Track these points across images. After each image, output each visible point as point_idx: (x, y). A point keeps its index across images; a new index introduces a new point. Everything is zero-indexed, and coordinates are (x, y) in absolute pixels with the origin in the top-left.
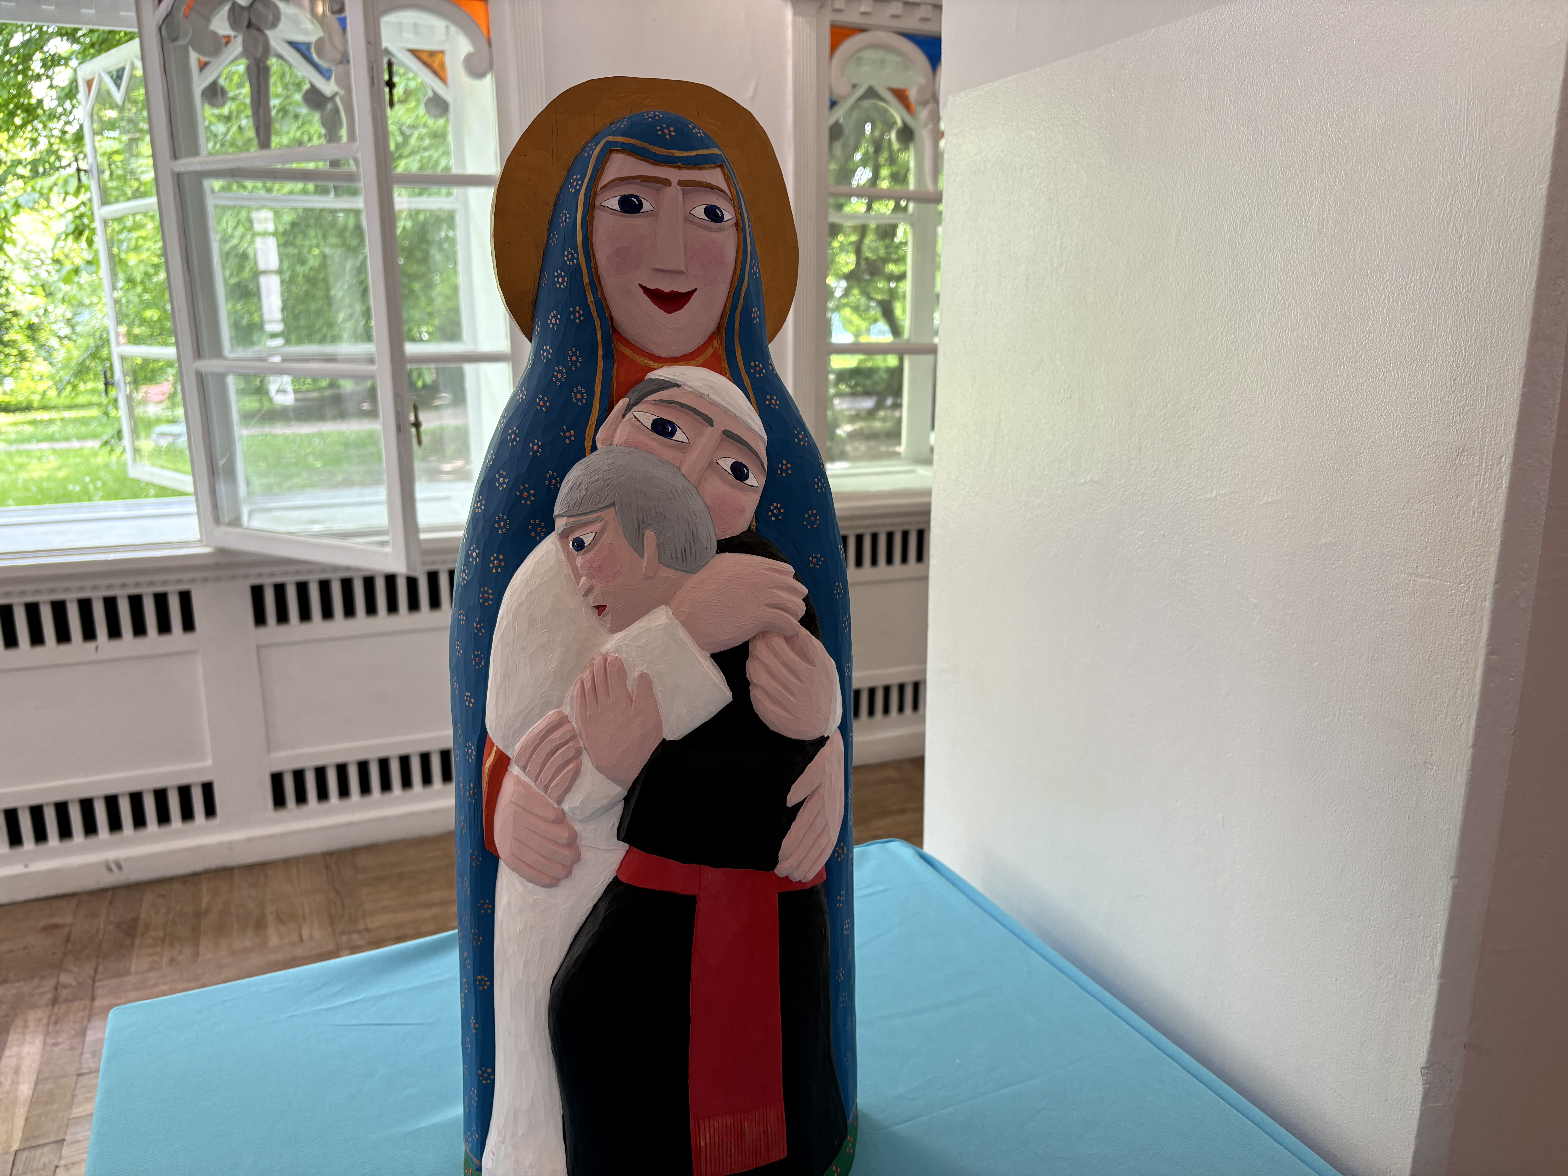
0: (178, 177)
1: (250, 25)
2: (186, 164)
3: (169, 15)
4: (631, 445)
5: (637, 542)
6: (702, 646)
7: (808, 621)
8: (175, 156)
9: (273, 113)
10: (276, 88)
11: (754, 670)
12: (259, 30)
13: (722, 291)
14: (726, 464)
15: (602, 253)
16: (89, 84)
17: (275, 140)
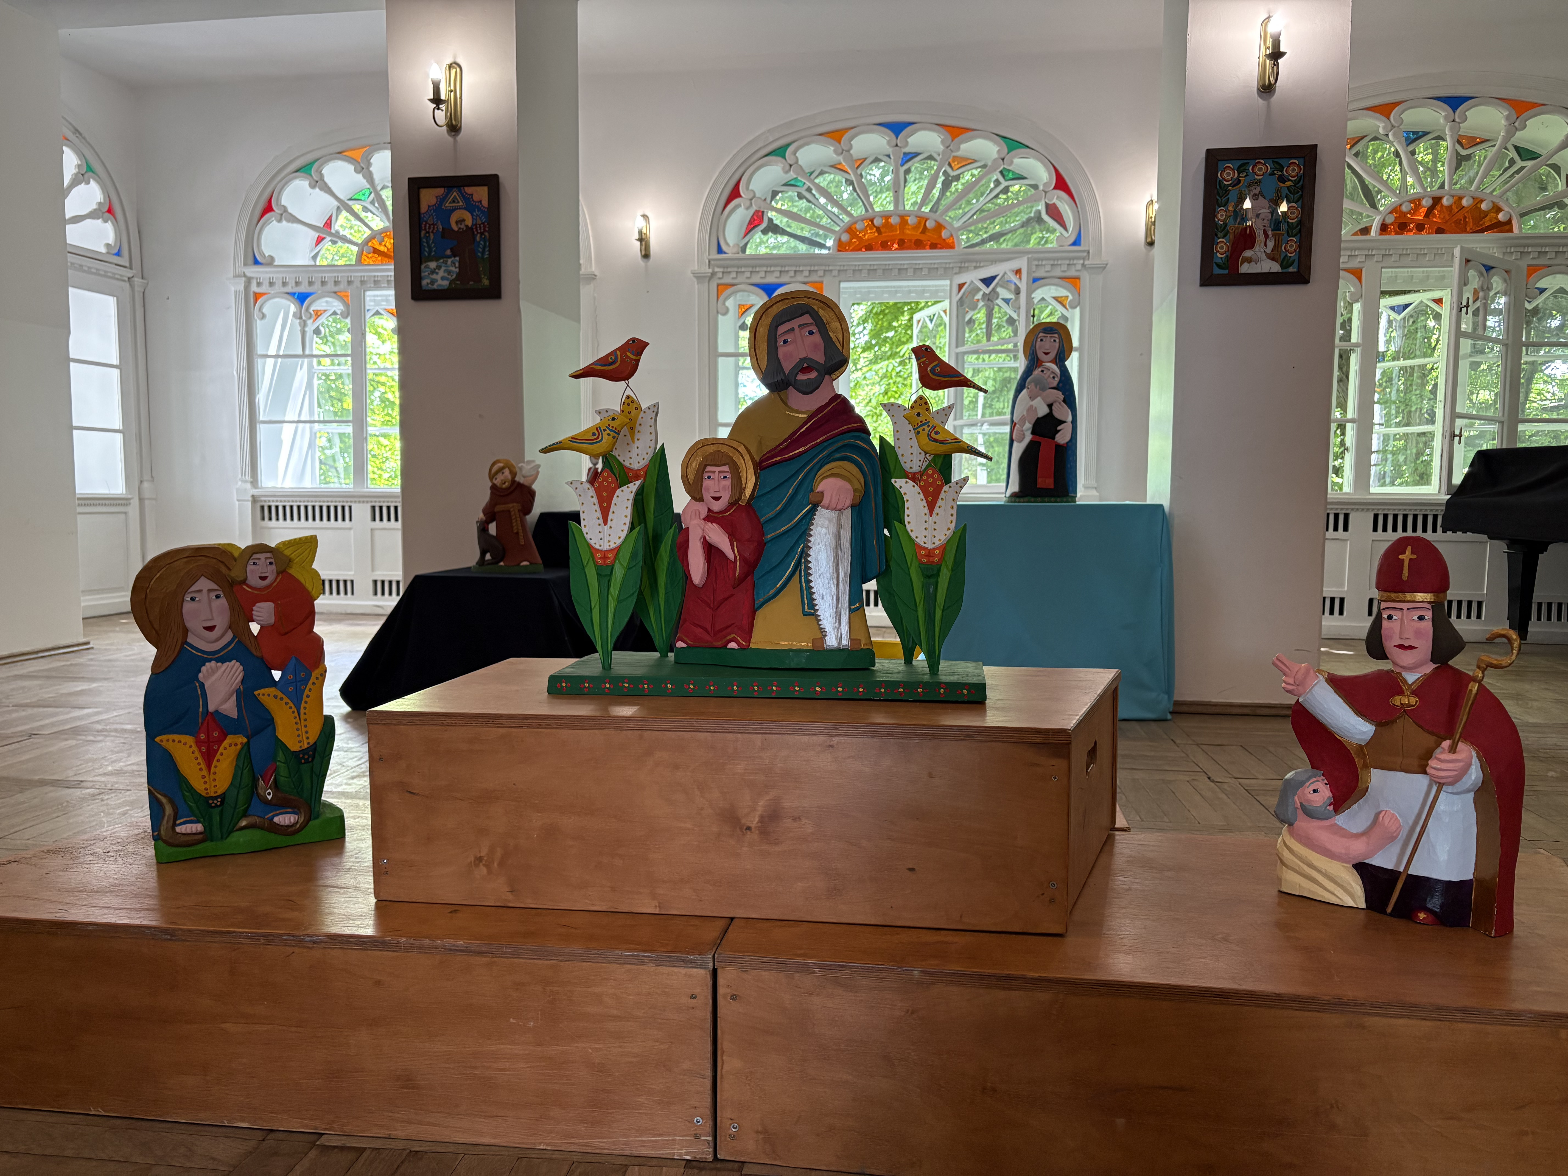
0: (957, 354)
1: (989, 300)
2: (961, 349)
3: (961, 298)
4: (1038, 374)
5: (1036, 387)
6: (1045, 402)
7: (1064, 401)
8: (957, 347)
9: (993, 326)
10: (996, 315)
11: (1053, 408)
12: (992, 301)
13: (1055, 352)
14: (1052, 376)
15: (1037, 347)
16: (919, 321)
17: (992, 339)
